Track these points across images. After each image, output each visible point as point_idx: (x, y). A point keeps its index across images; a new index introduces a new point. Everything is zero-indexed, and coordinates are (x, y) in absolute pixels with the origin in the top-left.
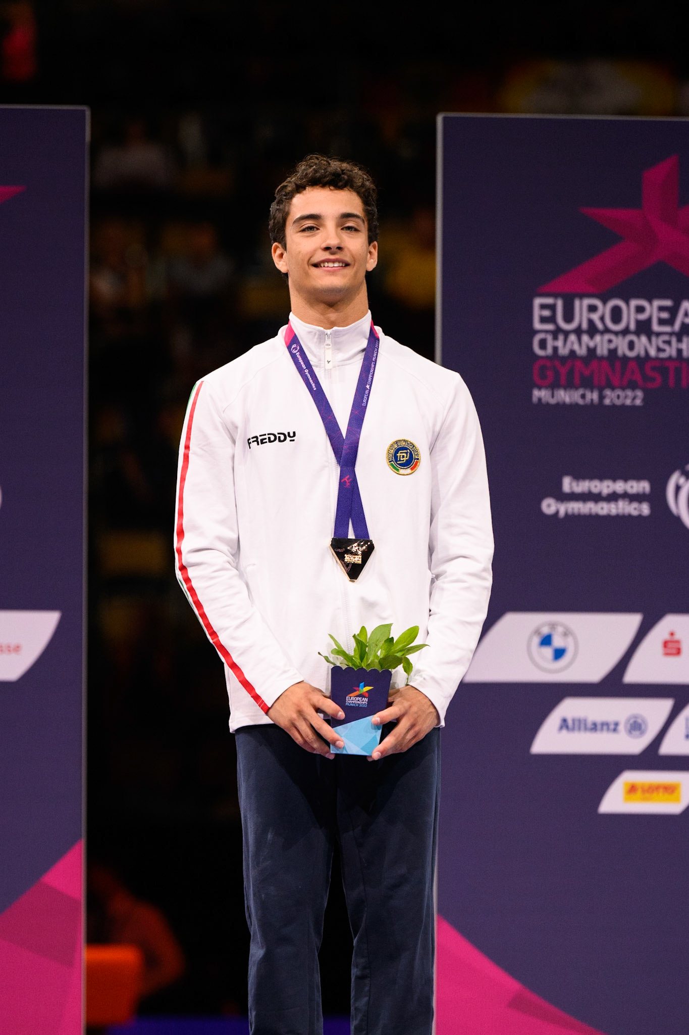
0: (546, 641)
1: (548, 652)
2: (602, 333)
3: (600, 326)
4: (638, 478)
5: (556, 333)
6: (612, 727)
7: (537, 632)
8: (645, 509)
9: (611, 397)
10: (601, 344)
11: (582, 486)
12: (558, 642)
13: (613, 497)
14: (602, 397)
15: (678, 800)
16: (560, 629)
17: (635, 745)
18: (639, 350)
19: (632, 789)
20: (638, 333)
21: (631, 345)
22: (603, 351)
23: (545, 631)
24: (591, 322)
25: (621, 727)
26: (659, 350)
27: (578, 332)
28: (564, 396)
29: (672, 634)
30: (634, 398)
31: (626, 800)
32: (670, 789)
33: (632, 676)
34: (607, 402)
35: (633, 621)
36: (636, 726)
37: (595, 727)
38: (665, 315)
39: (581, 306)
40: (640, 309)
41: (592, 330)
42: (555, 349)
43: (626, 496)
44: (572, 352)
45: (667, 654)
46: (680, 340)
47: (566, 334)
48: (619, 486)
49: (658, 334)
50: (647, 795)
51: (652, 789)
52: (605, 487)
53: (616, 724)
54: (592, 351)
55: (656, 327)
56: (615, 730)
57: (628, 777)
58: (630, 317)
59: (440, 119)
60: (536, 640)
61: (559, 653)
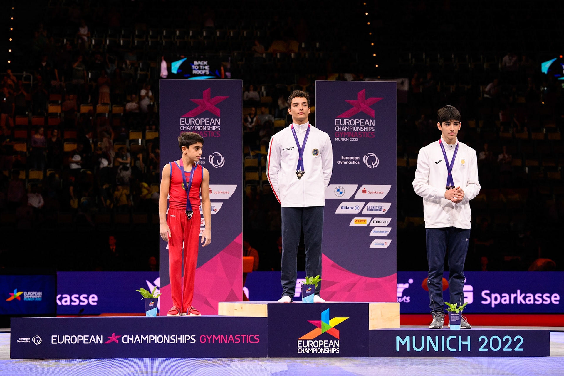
0: (338, 190)
1: (339, 192)
2: (349, 126)
3: (349, 125)
4: (357, 157)
5: (340, 126)
6: (352, 208)
7: (336, 188)
8: (359, 163)
9: (351, 139)
10: (349, 128)
11: (346, 158)
12: (341, 190)
13: (352, 160)
14: (349, 140)
15: (366, 223)
16: (341, 188)
17: (357, 212)
18: (357, 130)
19: (356, 221)
20: (357, 126)
21: (356, 129)
22: (350, 130)
23: (338, 188)
24: (347, 124)
25: (354, 208)
26: (361, 130)
27: (344, 126)
28: (342, 139)
29: (364, 189)
30: (356, 140)
31: (355, 223)
32: (364, 221)
33: (356, 197)
34: (350, 140)
35: (356, 186)
36: (357, 208)
37: (348, 208)
38: (363, 122)
39: (345, 121)
40: (357, 121)
41: (347, 126)
42: (340, 129)
43: (354, 160)
44: (343, 130)
45: (363, 193)
46: (366, 128)
47: (342, 126)
48: (353, 158)
49: (361, 126)
50: (360, 222)
51: (360, 221)
52: (350, 158)
53: (353, 207)
54: (347, 130)
55: (361, 125)
56: (352, 209)
57: (356, 218)
58: (355, 123)
59: (315, 82)
60: (336, 190)
61: (341, 193)
